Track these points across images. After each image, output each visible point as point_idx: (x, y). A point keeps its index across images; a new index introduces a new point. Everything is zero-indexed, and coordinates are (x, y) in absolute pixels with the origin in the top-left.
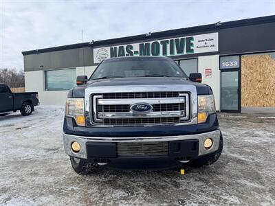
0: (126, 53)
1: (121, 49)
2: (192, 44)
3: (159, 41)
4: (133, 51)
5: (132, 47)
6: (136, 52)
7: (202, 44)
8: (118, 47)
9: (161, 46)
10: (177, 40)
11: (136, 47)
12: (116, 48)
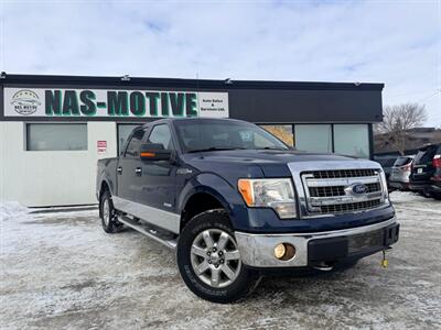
0: (80, 103)
1: (71, 95)
2: (194, 104)
3: (144, 92)
4: (95, 102)
5: (92, 95)
6: (101, 105)
7: (209, 105)
8: (63, 91)
9: (147, 101)
10: (172, 96)
11: (101, 95)
12: (58, 93)
